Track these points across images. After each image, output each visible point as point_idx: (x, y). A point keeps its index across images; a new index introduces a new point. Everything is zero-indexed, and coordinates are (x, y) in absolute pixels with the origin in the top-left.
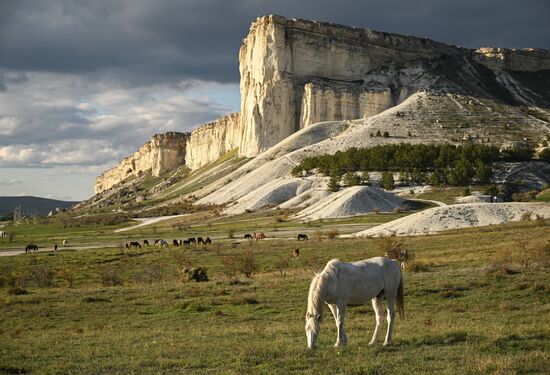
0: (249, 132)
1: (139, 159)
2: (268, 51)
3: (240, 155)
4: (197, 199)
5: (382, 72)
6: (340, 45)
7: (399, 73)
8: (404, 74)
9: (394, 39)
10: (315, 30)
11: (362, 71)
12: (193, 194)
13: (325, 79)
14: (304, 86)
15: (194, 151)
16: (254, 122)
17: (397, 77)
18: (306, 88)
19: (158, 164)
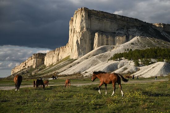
0: (74, 50)
1: (27, 62)
2: (82, 20)
3: (71, 58)
4: (59, 73)
5: (122, 30)
6: (107, 19)
7: (128, 30)
8: (129, 31)
9: (126, 18)
10: (98, 14)
11: (115, 29)
12: (56, 71)
13: (102, 32)
14: (95, 33)
15: (47, 59)
16: (76, 46)
17: (127, 32)
18: (96, 34)
19: (35, 64)
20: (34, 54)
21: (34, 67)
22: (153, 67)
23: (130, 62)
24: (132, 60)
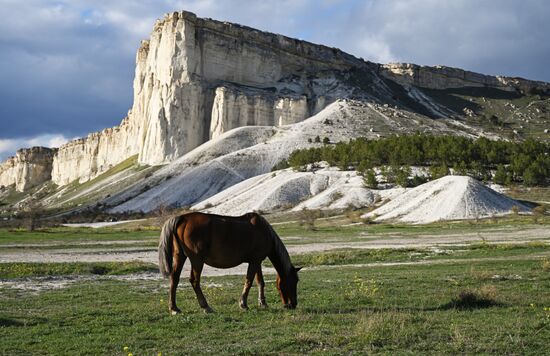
0: (152, 138)
3: (142, 162)
4: (110, 207)
5: (294, 81)
6: (251, 49)
7: (311, 83)
8: (316, 84)
9: (305, 45)
10: (225, 32)
11: (273, 78)
12: (100, 201)
13: (236, 84)
14: (214, 89)
15: (62, 166)
16: (159, 127)
17: (309, 86)
18: (217, 92)
19: (23, 179)
20: (21, 150)
21: (21, 188)
22: (436, 193)
23: (348, 175)
24: (353, 170)
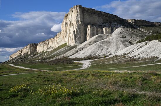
1: (23, 50)
2: (77, 15)
3: (69, 45)
5: (106, 23)
9: (108, 14)
10: (89, 10)
11: (101, 22)
14: (87, 25)
15: (39, 48)
16: (73, 36)
17: (110, 25)
19: (30, 51)
